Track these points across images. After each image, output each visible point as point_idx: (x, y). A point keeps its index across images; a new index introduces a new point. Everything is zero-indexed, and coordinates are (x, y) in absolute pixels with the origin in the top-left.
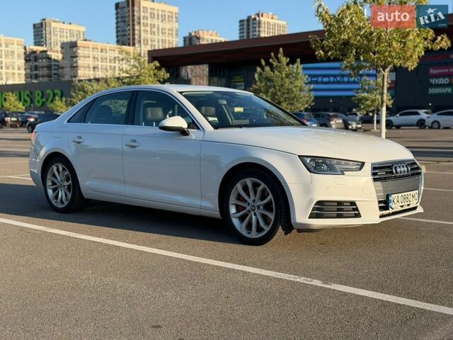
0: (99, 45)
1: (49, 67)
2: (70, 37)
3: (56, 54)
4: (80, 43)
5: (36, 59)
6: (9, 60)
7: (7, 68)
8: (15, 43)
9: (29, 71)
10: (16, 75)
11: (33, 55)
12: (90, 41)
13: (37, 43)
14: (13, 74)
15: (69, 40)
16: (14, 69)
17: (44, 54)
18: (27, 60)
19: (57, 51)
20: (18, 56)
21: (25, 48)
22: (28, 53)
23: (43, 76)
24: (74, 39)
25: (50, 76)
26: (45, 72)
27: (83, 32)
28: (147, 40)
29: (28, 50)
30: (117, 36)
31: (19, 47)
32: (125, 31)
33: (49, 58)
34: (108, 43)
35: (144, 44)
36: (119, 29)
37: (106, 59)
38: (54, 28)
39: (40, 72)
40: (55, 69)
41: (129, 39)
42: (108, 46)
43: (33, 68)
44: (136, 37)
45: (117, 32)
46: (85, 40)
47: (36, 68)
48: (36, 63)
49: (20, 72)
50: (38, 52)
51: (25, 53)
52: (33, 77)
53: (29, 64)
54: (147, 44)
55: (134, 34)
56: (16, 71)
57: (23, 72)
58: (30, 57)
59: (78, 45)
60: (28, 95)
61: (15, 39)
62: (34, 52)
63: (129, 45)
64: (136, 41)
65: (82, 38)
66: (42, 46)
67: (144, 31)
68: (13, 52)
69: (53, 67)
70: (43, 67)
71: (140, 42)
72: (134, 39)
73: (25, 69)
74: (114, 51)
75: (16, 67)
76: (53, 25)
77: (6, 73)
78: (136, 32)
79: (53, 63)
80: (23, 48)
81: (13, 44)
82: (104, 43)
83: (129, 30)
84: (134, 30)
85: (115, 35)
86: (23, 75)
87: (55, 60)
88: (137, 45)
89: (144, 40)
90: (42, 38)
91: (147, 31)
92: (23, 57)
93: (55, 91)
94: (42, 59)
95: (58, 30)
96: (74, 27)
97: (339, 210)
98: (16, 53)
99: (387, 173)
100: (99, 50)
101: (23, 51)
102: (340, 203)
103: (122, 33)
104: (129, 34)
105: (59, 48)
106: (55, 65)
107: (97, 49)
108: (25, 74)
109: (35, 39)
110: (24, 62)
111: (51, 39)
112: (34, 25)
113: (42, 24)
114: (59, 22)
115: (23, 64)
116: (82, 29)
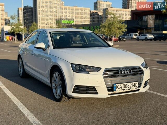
0: (116, 9)
1: (98, 18)
2: (106, 6)
3: (101, 13)
4: (109, 8)
5: (94, 15)
6: (85, 16)
7: (84, 18)
8: (87, 10)
9: (91, 19)
10: (87, 21)
11: (93, 14)
12: (113, 8)
13: (95, 9)
14: (86, 21)
15: (105, 8)
16: (86, 19)
17: (96, 13)
18: (91, 16)
19: (101, 12)
20: (88, 14)
21: (90, 11)
22: (91, 13)
23: (96, 21)
24: (107, 7)
25: (98, 21)
26: (97, 19)
27: (111, 5)
28: (134, 6)
29: (91, 12)
30: (123, 5)
31: (88, 11)
32: (126, 3)
33: (98, 15)
34: (119, 8)
35: (133, 8)
36: (124, 3)
37: (118, 14)
38: (101, 4)
39: (95, 20)
40: (100, 19)
41: (127, 6)
42: (119, 9)
43: (93, 18)
44: (130, 5)
45: (123, 4)
46: (111, 7)
47: (94, 18)
48: (94, 17)
49: (88, 20)
50: (95, 13)
51: (90, 13)
52: (93, 21)
53: (91, 17)
54: (134, 8)
55: (129, 4)
56: (87, 20)
57: (89, 20)
58: (92, 15)
59: (108, 9)
60: (88, 28)
61: (87, 8)
62: (93, 13)
63: (127, 8)
64: (130, 7)
65: (110, 7)
66: (96, 10)
67: (133, 3)
68: (86, 13)
69: (99, 18)
70: (96, 18)
71: (131, 7)
72: (129, 6)
73: (90, 19)
74: (121, 11)
75: (87, 18)
76: (101, 2)
77: (84, 20)
78: (130, 3)
79: (100, 16)
80: (89, 11)
81: (86, 10)
82: (117, 8)
83: (127, 3)
84: (129, 2)
85: (122, 5)
86: (89, 21)
87: (100, 15)
88: (130, 8)
89: (133, 6)
90: (97, 7)
91: (134, 3)
92: (89, 14)
93: (98, 26)
94: (96, 15)
95: (102, 4)
96: (108, 3)
97: (87, 90)
98: (87, 13)
99: (114, 73)
100: (116, 11)
101: (90, 12)
102: (87, 87)
103: (125, 4)
104: (127, 4)
105: (102, 11)
106: (100, 17)
107: (115, 10)
108: (90, 21)
109: (94, 8)
110: (90, 16)
111: (99, 8)
112: (94, 3)
113: (97, 2)
114: (103, 1)
115: (89, 17)
116: (111, 3)
